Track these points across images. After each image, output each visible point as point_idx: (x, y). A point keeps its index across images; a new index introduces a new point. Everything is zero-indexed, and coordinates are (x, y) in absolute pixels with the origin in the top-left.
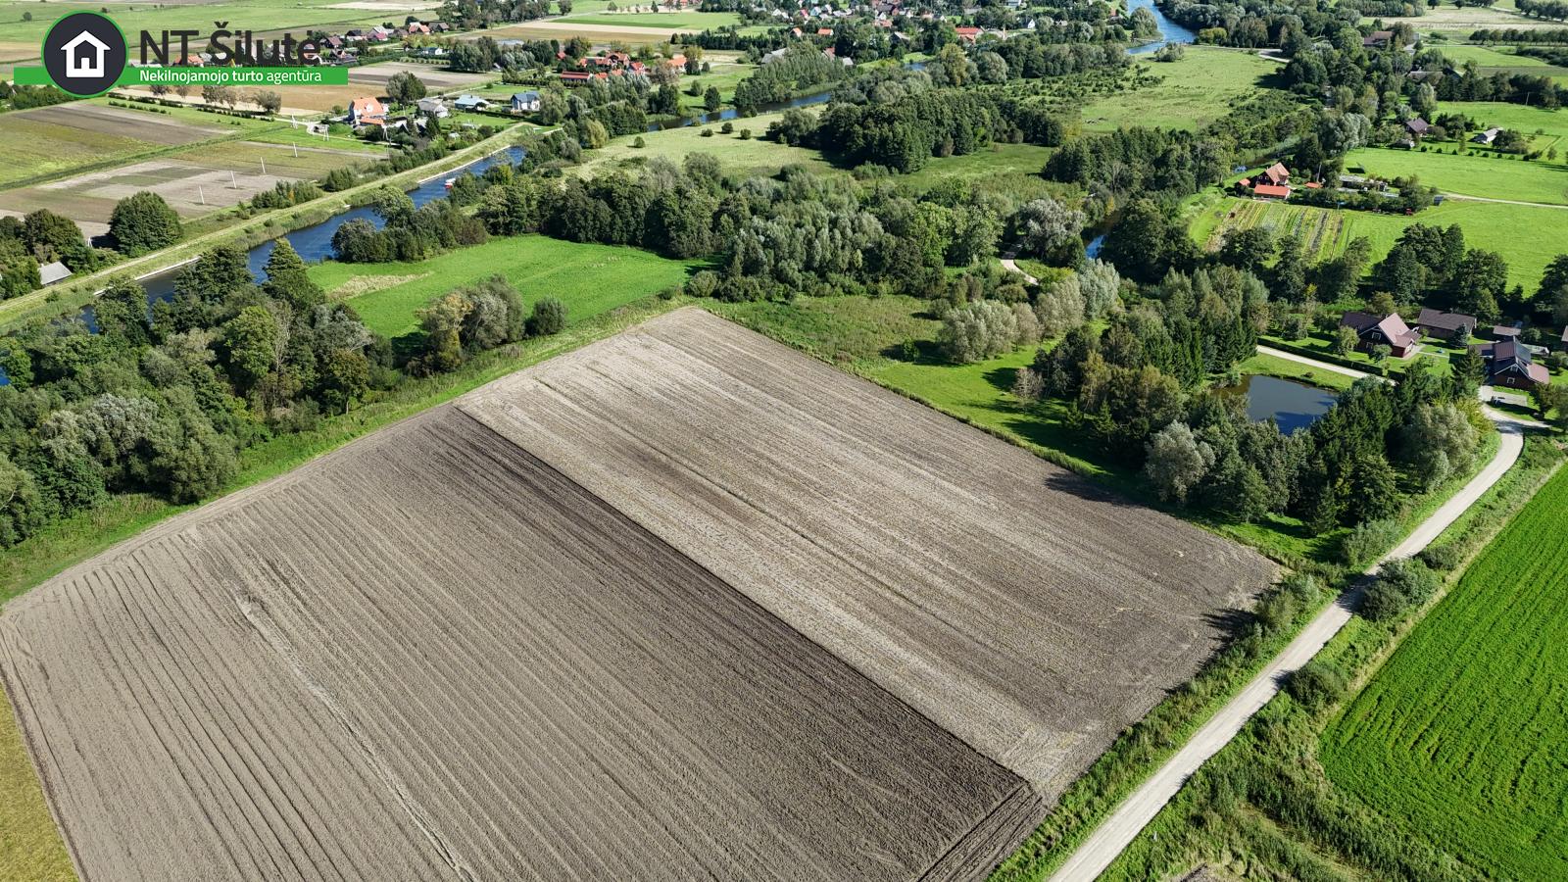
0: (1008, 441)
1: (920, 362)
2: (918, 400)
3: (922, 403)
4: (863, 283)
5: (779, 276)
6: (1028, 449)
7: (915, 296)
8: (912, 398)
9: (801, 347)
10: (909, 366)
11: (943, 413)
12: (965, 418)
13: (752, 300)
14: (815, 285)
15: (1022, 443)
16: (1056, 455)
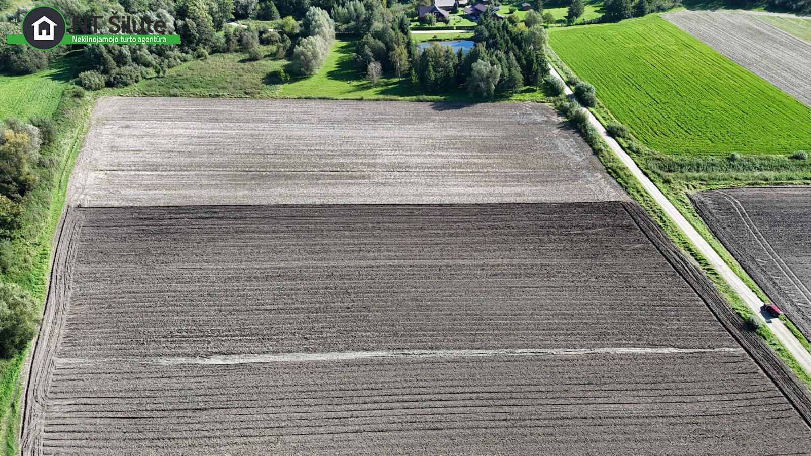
0: (391, 100)
1: (291, 82)
2: (324, 99)
3: (329, 99)
4: (187, 53)
5: (136, 60)
6: (405, 100)
7: (224, 52)
8: (320, 98)
9: (218, 96)
10: (286, 85)
11: (345, 99)
12: (359, 98)
13: (137, 82)
14: (163, 61)
15: (400, 98)
16: (421, 97)
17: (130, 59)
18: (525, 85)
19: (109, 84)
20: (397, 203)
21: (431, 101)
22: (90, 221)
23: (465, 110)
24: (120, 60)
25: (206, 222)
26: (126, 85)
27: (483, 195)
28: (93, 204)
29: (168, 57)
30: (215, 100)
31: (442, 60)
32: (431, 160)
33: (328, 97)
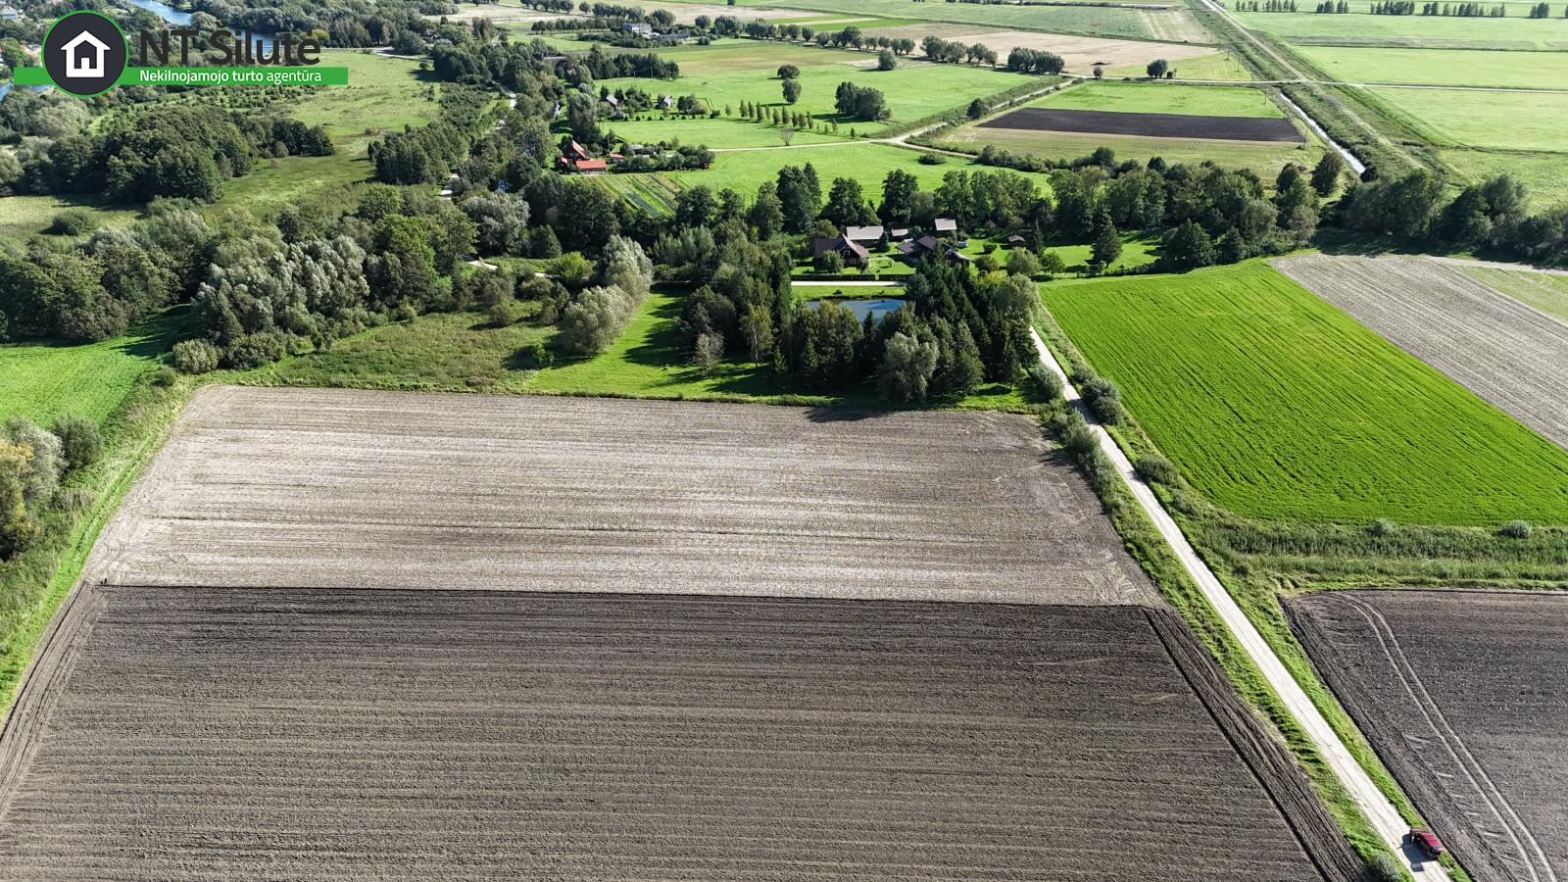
0: (735, 401)
1: (556, 365)
2: (610, 396)
3: (619, 397)
4: (378, 311)
5: (283, 322)
6: (760, 402)
7: (447, 311)
8: (603, 396)
9: (416, 387)
10: (548, 371)
11: (648, 398)
12: (675, 396)
13: (276, 360)
14: (332, 325)
15: (750, 398)
16: (789, 398)
17: (270, 319)
18: (987, 381)
19: (225, 364)
20: (704, 592)
21: (808, 405)
22: (115, 612)
23: (869, 422)
24: (252, 321)
25: (330, 620)
26: (255, 365)
27: (873, 583)
28: (132, 579)
29: (342, 318)
30: (411, 396)
31: (832, 333)
32: (786, 513)
33: (617, 392)
